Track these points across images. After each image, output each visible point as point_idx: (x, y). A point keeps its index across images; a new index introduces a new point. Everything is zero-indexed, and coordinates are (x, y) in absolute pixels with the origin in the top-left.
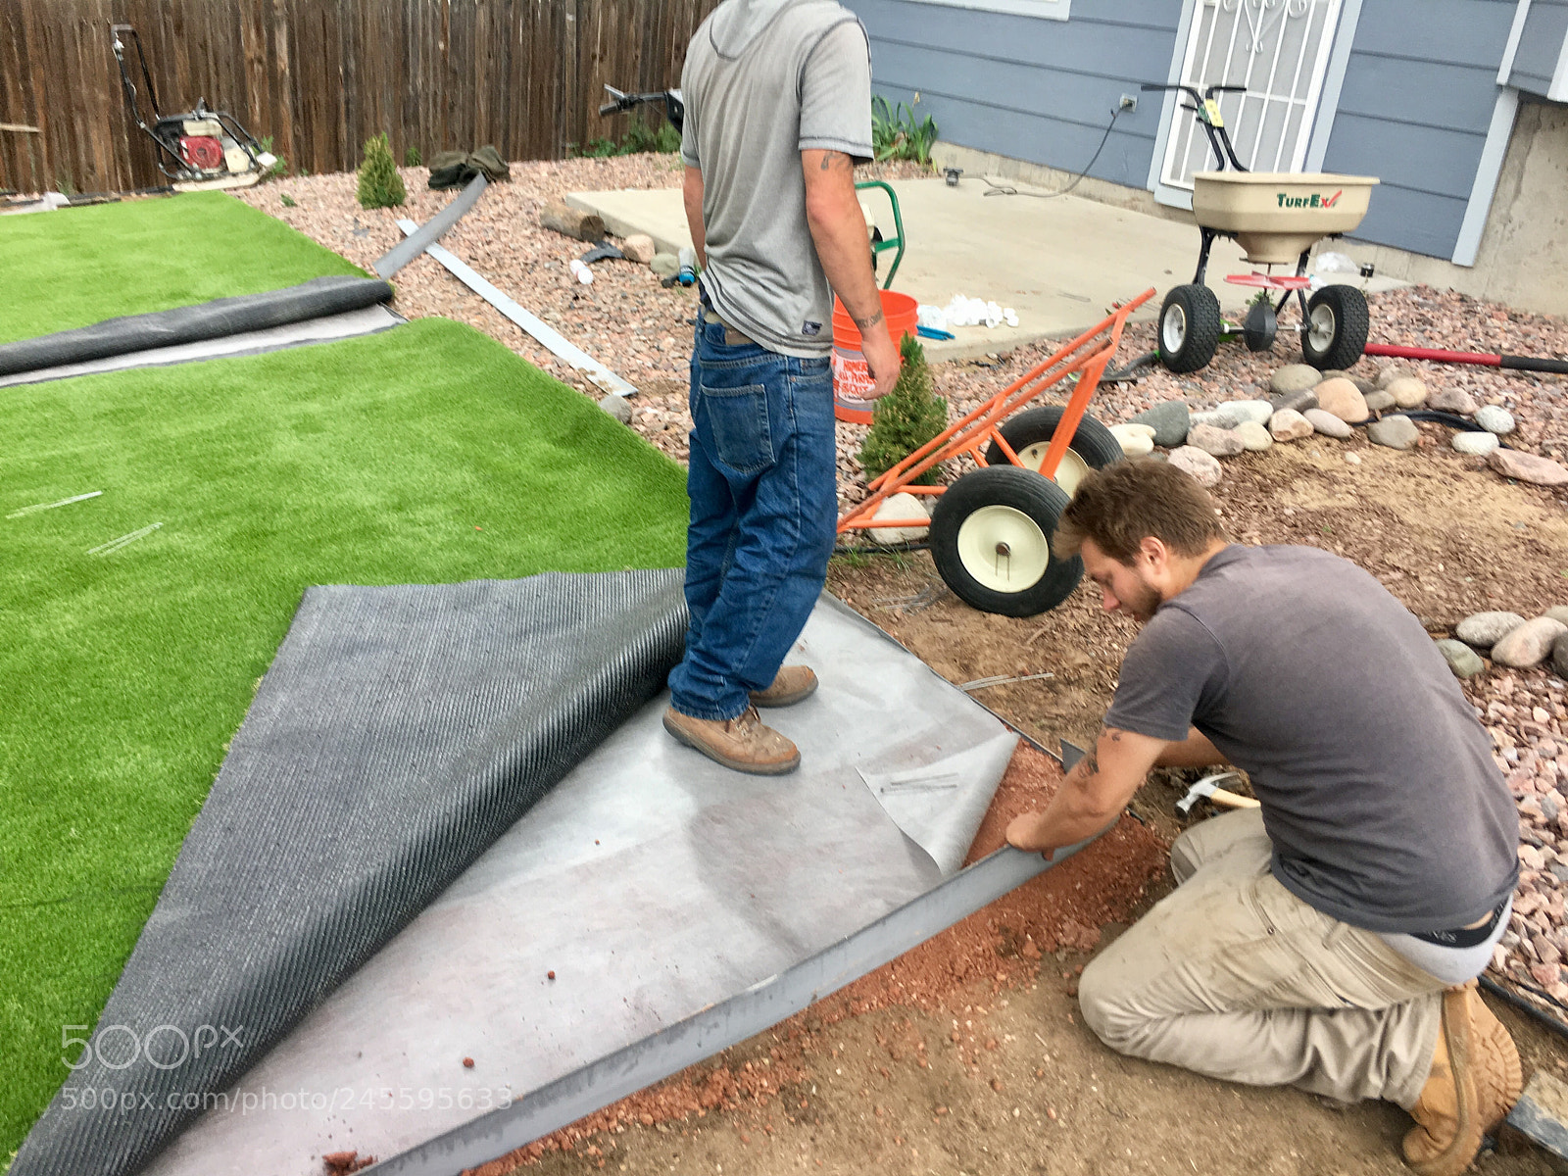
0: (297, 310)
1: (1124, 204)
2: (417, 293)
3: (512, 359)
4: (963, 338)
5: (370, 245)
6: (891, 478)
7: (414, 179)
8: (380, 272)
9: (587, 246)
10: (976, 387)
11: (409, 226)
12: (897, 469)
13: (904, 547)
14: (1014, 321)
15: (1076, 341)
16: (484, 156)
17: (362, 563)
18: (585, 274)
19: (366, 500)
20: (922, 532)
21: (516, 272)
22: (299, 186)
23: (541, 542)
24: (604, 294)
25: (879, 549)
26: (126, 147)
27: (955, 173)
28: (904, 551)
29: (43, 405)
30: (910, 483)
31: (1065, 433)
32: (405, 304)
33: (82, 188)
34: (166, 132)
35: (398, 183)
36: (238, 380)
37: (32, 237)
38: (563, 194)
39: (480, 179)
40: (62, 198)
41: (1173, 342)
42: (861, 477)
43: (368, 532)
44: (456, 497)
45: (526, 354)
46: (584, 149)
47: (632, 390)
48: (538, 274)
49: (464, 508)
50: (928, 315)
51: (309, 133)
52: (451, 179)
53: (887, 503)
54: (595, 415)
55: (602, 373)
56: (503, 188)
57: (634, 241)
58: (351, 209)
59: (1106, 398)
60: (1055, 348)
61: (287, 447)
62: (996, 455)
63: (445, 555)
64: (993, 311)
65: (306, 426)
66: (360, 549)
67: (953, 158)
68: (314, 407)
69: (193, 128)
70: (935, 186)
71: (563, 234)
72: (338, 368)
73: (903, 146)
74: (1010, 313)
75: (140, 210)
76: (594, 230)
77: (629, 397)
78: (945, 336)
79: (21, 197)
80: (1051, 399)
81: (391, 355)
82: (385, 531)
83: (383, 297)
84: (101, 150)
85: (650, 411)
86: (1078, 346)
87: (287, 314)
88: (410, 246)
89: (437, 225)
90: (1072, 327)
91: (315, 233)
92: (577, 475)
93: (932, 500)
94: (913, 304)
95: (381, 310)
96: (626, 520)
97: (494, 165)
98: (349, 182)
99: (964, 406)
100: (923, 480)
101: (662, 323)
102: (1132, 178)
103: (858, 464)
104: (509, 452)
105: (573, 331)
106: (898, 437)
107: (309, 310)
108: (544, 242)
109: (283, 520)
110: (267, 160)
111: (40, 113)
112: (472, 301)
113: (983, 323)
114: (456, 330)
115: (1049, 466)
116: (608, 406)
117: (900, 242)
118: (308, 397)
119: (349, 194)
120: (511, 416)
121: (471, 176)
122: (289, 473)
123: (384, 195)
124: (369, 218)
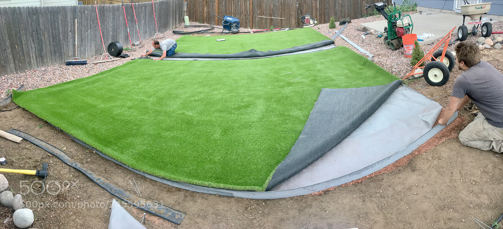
0: (320, 45)
1: (450, 13)
2: (338, 42)
3: (354, 52)
4: (425, 40)
5: (331, 34)
6: (416, 66)
7: (337, 24)
8: (332, 39)
9: (364, 32)
10: (429, 49)
11: (337, 31)
12: (417, 64)
13: (420, 77)
14: (434, 36)
15: (443, 38)
16: (347, 19)
17: (331, 85)
18: (364, 37)
19: (331, 75)
20: (422, 74)
21: (353, 38)
22: (320, 26)
23: (360, 82)
24: (367, 40)
25: (415, 78)
26: (297, 21)
27: (421, 12)
28: (420, 78)
29: (285, 59)
30: (419, 66)
31: (444, 54)
32: (336, 44)
33: (291, 28)
34: (303, 18)
35: (335, 24)
36: (311, 56)
37: (284, 34)
38: (360, 24)
39: (347, 23)
40: (288, 29)
41: (460, 36)
42: (411, 66)
43: (332, 80)
44: (345, 75)
45: (355, 51)
46: (362, 16)
47: (373, 56)
48: (357, 38)
49: (347, 77)
50: (419, 37)
51: (321, 17)
52: (343, 23)
53: (416, 70)
54: (367, 60)
55: (368, 53)
56: (350, 24)
57: (371, 31)
58: (328, 29)
59: (450, 47)
60: (441, 40)
61: (319, 67)
62: (433, 60)
63: (344, 84)
64: (430, 35)
65: (321, 63)
66: (330, 83)
67: (420, 9)
68: (323, 60)
69: (306, 18)
70: (418, 15)
71: (360, 31)
72: (326, 54)
73: (411, 9)
74: (433, 35)
75: (298, 30)
76: (365, 30)
77: (373, 57)
78: (423, 40)
79: (282, 29)
80: (441, 49)
81: (334, 52)
82: (334, 80)
83: (333, 43)
84: (293, 21)
85: (376, 59)
86: (444, 39)
87: (319, 46)
88: (337, 35)
89: (341, 30)
90: (443, 36)
91: (323, 33)
92: (365, 71)
93: (423, 69)
94: (416, 35)
95: (332, 45)
96: (374, 78)
97: (349, 21)
98: (328, 25)
99: (427, 52)
100: (421, 66)
101: (377, 44)
102: (451, 9)
103: (410, 64)
104: (354, 67)
105: (363, 47)
106: (416, 59)
107: (322, 45)
108: (357, 32)
109: (318, 78)
110: (316, 22)
111: (286, 16)
112: (347, 43)
113: (428, 37)
114: (344, 48)
115: (442, 60)
116: (369, 59)
117: (412, 25)
118: (322, 59)
119: (327, 27)
120: (354, 62)
121: (346, 23)
122: (319, 71)
123: (333, 27)
124: (331, 30)
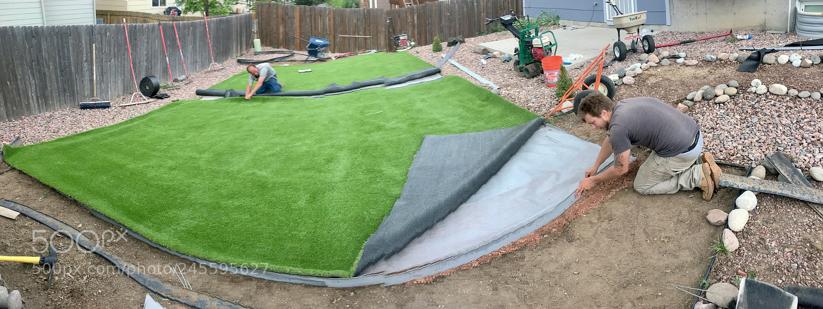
0: (420, 76)
2: (447, 71)
3: (470, 83)
4: (573, 63)
5: (435, 60)
6: (564, 98)
7: (444, 45)
8: (438, 66)
9: (484, 56)
10: (577, 74)
11: (444, 55)
12: (565, 95)
13: (569, 112)
14: (582, 57)
15: (596, 59)
16: (459, 38)
17: (438, 130)
18: (484, 62)
19: (437, 116)
20: (572, 108)
21: (468, 63)
22: (419, 49)
23: (481, 124)
24: (489, 66)
25: (563, 114)
27: (565, 26)
30: (568, 98)
31: (598, 80)
32: (444, 72)
33: (379, 49)
34: (396, 38)
35: (441, 46)
36: (408, 91)
38: (477, 44)
39: (459, 43)
41: (618, 55)
42: (557, 99)
43: (439, 123)
44: (459, 115)
45: (473, 82)
46: (480, 34)
47: (499, 87)
48: (474, 63)
49: (462, 117)
50: (565, 60)
51: (421, 37)
52: (452, 44)
53: (564, 103)
54: (491, 94)
55: (491, 84)
56: (463, 44)
57: (495, 53)
58: (430, 53)
59: (606, 70)
60: (593, 61)
61: (419, 105)
62: (584, 88)
63: (458, 128)
64: (577, 56)
65: (423, 100)
66: (437, 127)
67: (564, 23)
68: (424, 97)
69: (401, 38)
70: (561, 30)
71: (479, 54)
72: (430, 88)
73: (552, 22)
74: (581, 56)
76: (485, 52)
77: (498, 89)
78: (570, 64)
79: (367, 51)
80: (594, 73)
81: (441, 84)
82: (443, 123)
83: (439, 72)
84: (382, 40)
85: (504, 91)
87: (418, 76)
88: (444, 60)
89: (450, 54)
90: (595, 56)
91: (423, 59)
92: (488, 108)
93: (573, 101)
94: (561, 57)
95: (438, 74)
96: (502, 117)
97: (461, 40)
98: (431, 47)
99: (575, 78)
100: (570, 97)
101: (504, 71)
102: (601, 21)
103: (555, 96)
104: (471, 104)
105: (483, 75)
106: (564, 88)
107: (423, 75)
108: (474, 56)
109: (419, 121)
110: (413, 43)
111: (372, 33)
112: (459, 71)
113: (575, 59)
114: (457, 77)
115: (597, 88)
116: (494, 91)
117: (555, 44)
118: (423, 94)
119: (430, 49)
120: (471, 96)
121: (457, 43)
122: (420, 111)
123: (438, 49)
124: (435, 54)
